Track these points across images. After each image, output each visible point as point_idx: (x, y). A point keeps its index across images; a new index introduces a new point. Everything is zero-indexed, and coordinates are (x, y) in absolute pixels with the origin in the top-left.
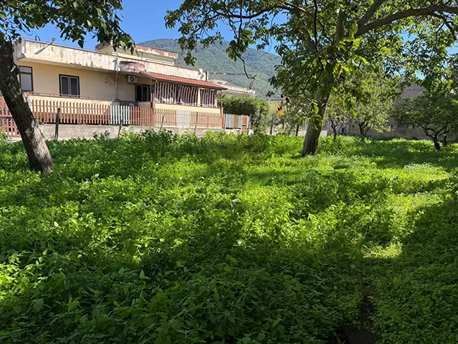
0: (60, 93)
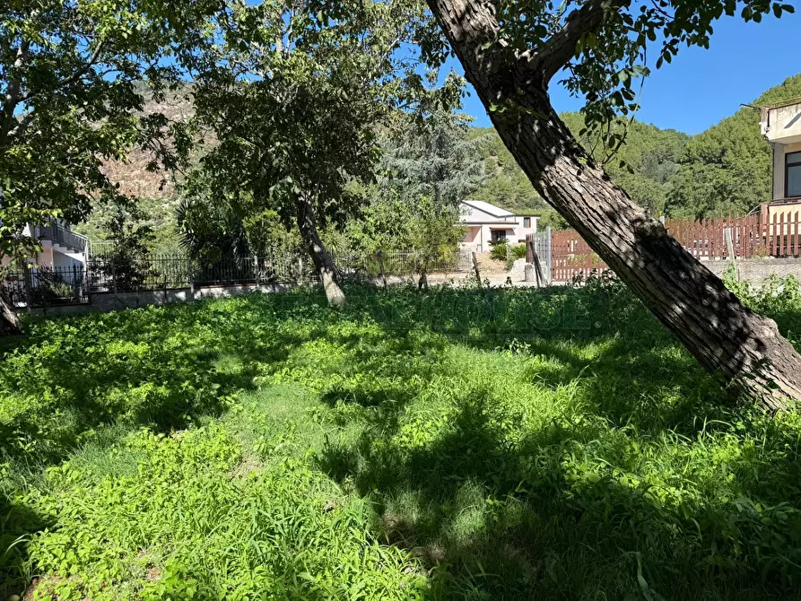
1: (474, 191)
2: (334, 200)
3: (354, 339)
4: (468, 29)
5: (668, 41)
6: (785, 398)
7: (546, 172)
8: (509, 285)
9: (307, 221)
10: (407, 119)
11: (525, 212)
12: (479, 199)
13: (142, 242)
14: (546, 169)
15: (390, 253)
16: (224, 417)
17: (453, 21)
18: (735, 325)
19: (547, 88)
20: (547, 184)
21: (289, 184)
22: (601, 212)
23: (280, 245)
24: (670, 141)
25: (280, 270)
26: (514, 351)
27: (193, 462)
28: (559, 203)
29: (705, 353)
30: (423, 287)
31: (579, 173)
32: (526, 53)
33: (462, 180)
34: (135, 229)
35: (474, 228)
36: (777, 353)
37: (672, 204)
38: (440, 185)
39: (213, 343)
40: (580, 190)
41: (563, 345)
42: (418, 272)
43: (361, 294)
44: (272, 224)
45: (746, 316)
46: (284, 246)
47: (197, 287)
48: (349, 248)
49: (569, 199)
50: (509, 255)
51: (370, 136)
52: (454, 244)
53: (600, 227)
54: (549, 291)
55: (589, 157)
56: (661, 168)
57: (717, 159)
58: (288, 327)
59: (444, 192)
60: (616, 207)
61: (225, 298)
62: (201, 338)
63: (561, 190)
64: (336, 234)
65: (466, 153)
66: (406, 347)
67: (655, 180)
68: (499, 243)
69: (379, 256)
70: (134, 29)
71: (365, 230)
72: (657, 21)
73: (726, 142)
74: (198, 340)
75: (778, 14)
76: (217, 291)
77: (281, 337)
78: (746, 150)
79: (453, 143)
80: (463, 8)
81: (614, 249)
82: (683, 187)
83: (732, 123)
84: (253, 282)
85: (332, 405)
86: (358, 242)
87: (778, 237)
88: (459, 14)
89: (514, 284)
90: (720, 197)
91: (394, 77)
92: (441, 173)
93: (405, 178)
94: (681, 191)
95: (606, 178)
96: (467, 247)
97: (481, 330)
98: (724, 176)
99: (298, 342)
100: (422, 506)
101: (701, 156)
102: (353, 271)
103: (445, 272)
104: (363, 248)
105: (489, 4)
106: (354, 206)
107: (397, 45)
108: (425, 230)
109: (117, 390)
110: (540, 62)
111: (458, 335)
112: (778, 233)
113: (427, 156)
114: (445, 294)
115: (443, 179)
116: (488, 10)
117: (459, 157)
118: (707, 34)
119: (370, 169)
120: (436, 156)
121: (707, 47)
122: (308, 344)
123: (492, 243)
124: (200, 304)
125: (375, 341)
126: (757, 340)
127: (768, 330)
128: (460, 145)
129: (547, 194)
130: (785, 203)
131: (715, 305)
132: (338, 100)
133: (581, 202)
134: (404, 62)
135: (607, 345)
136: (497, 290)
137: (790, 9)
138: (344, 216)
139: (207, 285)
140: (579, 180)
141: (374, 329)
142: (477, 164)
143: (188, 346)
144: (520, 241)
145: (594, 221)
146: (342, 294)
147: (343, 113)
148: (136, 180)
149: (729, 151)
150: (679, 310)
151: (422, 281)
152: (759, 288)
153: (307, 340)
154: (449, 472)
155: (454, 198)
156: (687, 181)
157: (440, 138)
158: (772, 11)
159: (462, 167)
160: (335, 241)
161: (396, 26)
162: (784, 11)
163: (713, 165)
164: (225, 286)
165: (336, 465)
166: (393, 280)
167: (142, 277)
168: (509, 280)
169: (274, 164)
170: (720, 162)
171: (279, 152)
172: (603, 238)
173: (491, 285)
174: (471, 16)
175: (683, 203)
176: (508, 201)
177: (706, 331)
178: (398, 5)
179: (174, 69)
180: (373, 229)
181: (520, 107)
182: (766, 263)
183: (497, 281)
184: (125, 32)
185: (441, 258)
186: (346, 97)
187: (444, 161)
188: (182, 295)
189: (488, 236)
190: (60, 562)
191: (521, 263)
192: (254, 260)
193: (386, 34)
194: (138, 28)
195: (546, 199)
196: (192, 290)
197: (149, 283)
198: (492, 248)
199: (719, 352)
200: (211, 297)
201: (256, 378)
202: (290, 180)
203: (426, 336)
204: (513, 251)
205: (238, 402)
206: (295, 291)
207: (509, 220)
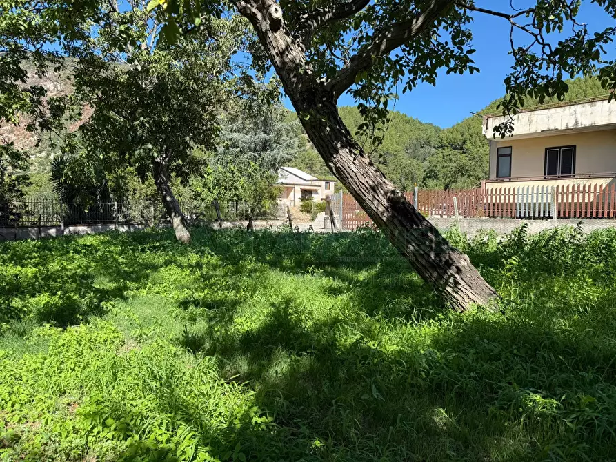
0: (545, 174)
1: (289, 160)
2: (180, 162)
3: (199, 265)
4: (287, 60)
5: (411, 78)
6: (471, 302)
7: (335, 158)
8: (311, 231)
9: (161, 177)
10: (241, 107)
11: (327, 178)
12: (292, 166)
13: (20, 187)
14: (335, 156)
15: (225, 204)
16: (105, 317)
17: (277, 54)
18: (444, 257)
19: (336, 103)
20: (335, 165)
21: (149, 149)
22: (367, 185)
23: (135, 194)
24: (429, 132)
25: (134, 213)
26: (312, 274)
27: (88, 344)
28: (342, 178)
29: (427, 275)
30: (250, 230)
31: (355, 159)
32: (324, 80)
33: (281, 153)
34: (13, 177)
35: (289, 188)
36: (468, 275)
37: (429, 177)
38: (264, 154)
39: (87, 267)
40: (355, 170)
41: (345, 271)
42: (246, 219)
43: (202, 234)
44: (129, 177)
45: (451, 252)
46: (138, 195)
47: (66, 226)
48: (191, 198)
49: (348, 176)
50: (314, 209)
51: (213, 117)
52: (274, 199)
53: (366, 194)
54: (339, 236)
55: (361, 149)
56: (422, 151)
57: (459, 147)
58: (146, 257)
59: (267, 160)
60: (376, 183)
61: (89, 235)
62: (76, 264)
63: (343, 169)
64: (181, 187)
65: (284, 133)
66: (238, 271)
67: (418, 160)
68: (307, 200)
69: (215, 205)
70: (29, 24)
71: (204, 186)
72: (405, 64)
73: (466, 135)
74: (75, 265)
75: (471, 72)
76: (82, 229)
77: (141, 265)
78: (479, 142)
79: (274, 123)
80: (284, 46)
81: (374, 209)
82: (436, 166)
83: (471, 122)
84: (112, 223)
85: (186, 308)
86: (199, 195)
87: (489, 204)
88: (281, 50)
89: (315, 231)
90: (460, 174)
91: (232, 74)
92: (265, 146)
93: (237, 147)
94: (434, 168)
95: (371, 164)
96: (283, 202)
97: (291, 261)
98: (463, 159)
99: (155, 268)
100: (250, 363)
101: (449, 144)
102: (194, 217)
103: (266, 220)
104: (203, 199)
105: (301, 44)
106: (196, 166)
107: (235, 52)
108: (253, 188)
109: (17, 299)
110: (333, 86)
111: (274, 264)
112: (489, 202)
113: (255, 132)
114: (266, 235)
115: (266, 150)
116: (300, 48)
117: (279, 135)
118: (434, 76)
119: (212, 141)
120: (262, 133)
121: (434, 85)
122: (163, 269)
123: (302, 199)
124: (70, 239)
125: (215, 268)
126: (457, 267)
127: (464, 261)
128: (279, 125)
129: (335, 172)
130: (496, 181)
131: (433, 245)
132: (189, 89)
133: (355, 178)
134: (240, 65)
135: (373, 272)
136: (303, 234)
137: (478, 70)
138: (187, 174)
139: (75, 224)
140: (354, 164)
141: (214, 260)
142: (292, 141)
143: (67, 270)
144: (322, 199)
145: (363, 190)
146: (188, 234)
147: (194, 99)
148: (6, 134)
149: (468, 142)
150: (411, 248)
151: (250, 226)
152: (473, 237)
153: (161, 266)
154: (267, 344)
155: (274, 165)
156: (438, 161)
157: (265, 119)
158: (468, 69)
159: (282, 142)
160: (182, 192)
161: (234, 38)
162: (475, 71)
163: (456, 151)
164: (89, 225)
165: (192, 344)
166: (226, 224)
167: (19, 216)
168: (311, 227)
169: (138, 133)
170: (462, 149)
171: (142, 125)
172: (368, 202)
173: (300, 231)
174: (289, 52)
175: (435, 177)
176: (314, 168)
177: (427, 261)
178: (237, 24)
179: (57, 53)
180: (211, 185)
181: (318, 116)
182: (482, 221)
183: (303, 227)
184: (22, 25)
185: (263, 209)
186: (196, 88)
187: (267, 137)
188: (53, 232)
189: (299, 195)
190: (6, 403)
191: (322, 216)
192: (114, 205)
193: (227, 44)
194: (33, 23)
195: (335, 175)
196: (63, 227)
197: (25, 220)
198: (301, 203)
199: (435, 274)
200: (78, 234)
201: (126, 292)
202: (150, 146)
203: (252, 265)
204: (317, 206)
205: (115, 307)
206: (147, 230)
207: (315, 183)
